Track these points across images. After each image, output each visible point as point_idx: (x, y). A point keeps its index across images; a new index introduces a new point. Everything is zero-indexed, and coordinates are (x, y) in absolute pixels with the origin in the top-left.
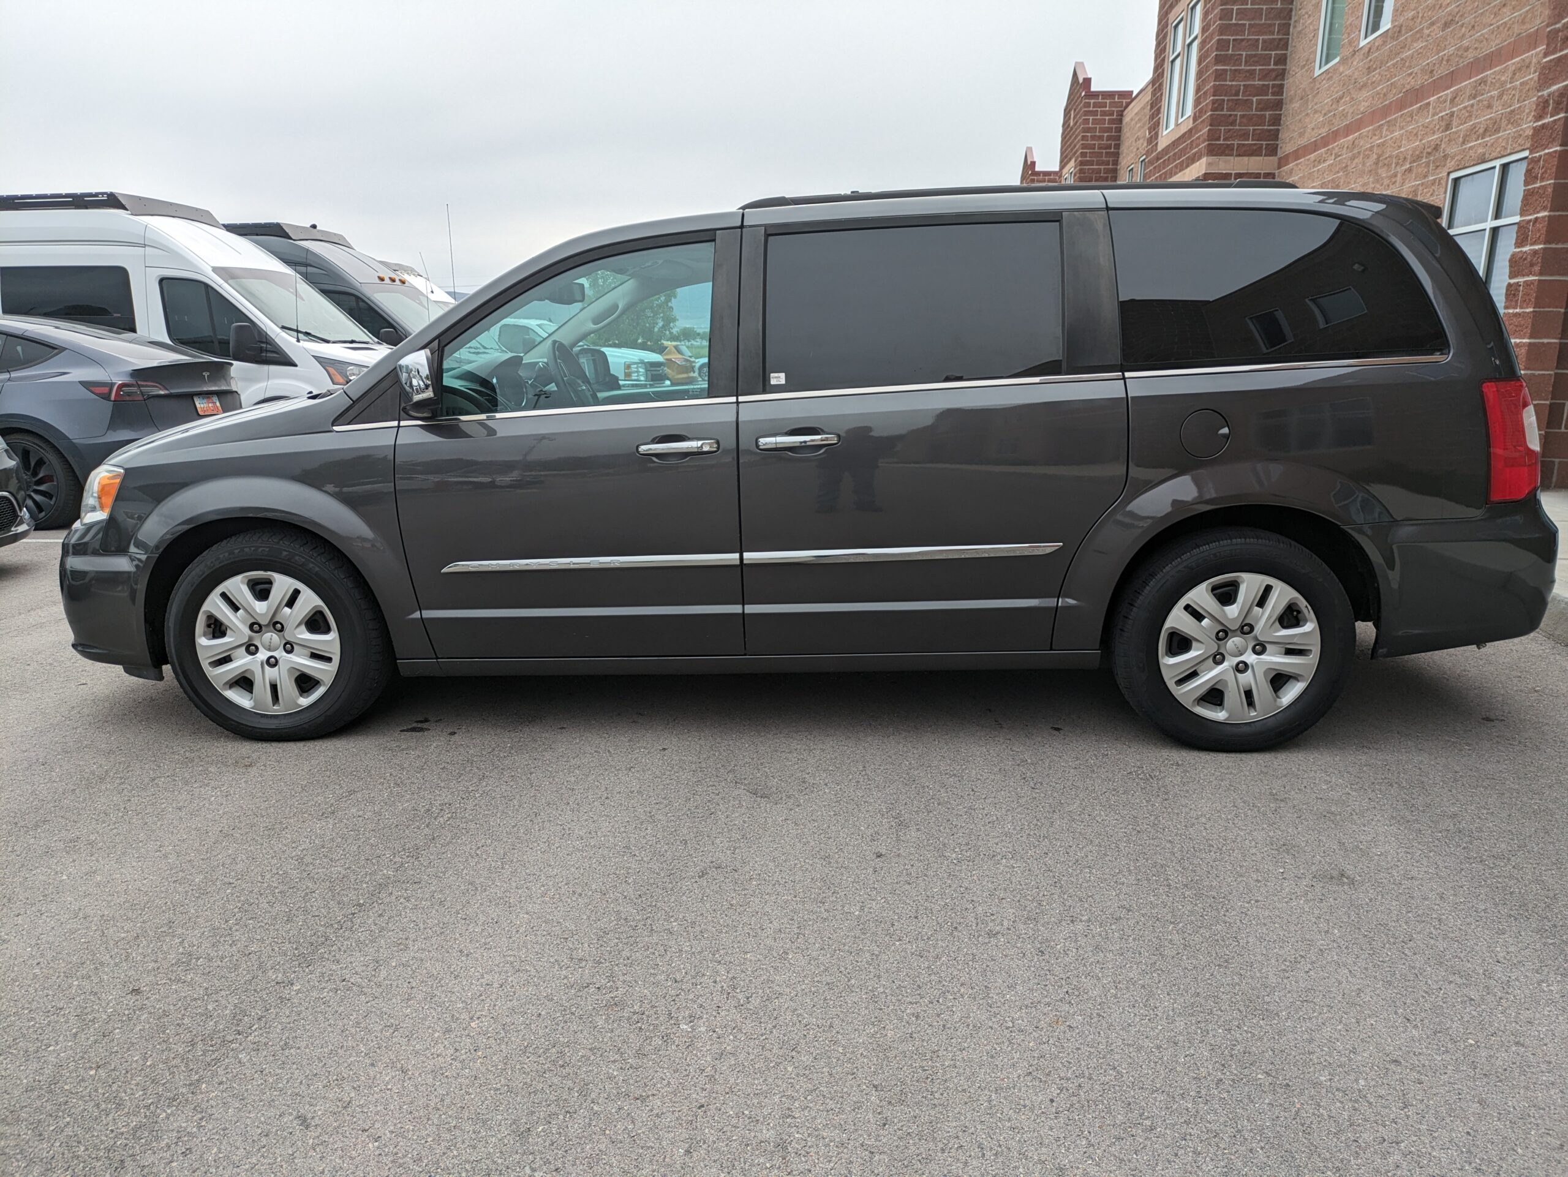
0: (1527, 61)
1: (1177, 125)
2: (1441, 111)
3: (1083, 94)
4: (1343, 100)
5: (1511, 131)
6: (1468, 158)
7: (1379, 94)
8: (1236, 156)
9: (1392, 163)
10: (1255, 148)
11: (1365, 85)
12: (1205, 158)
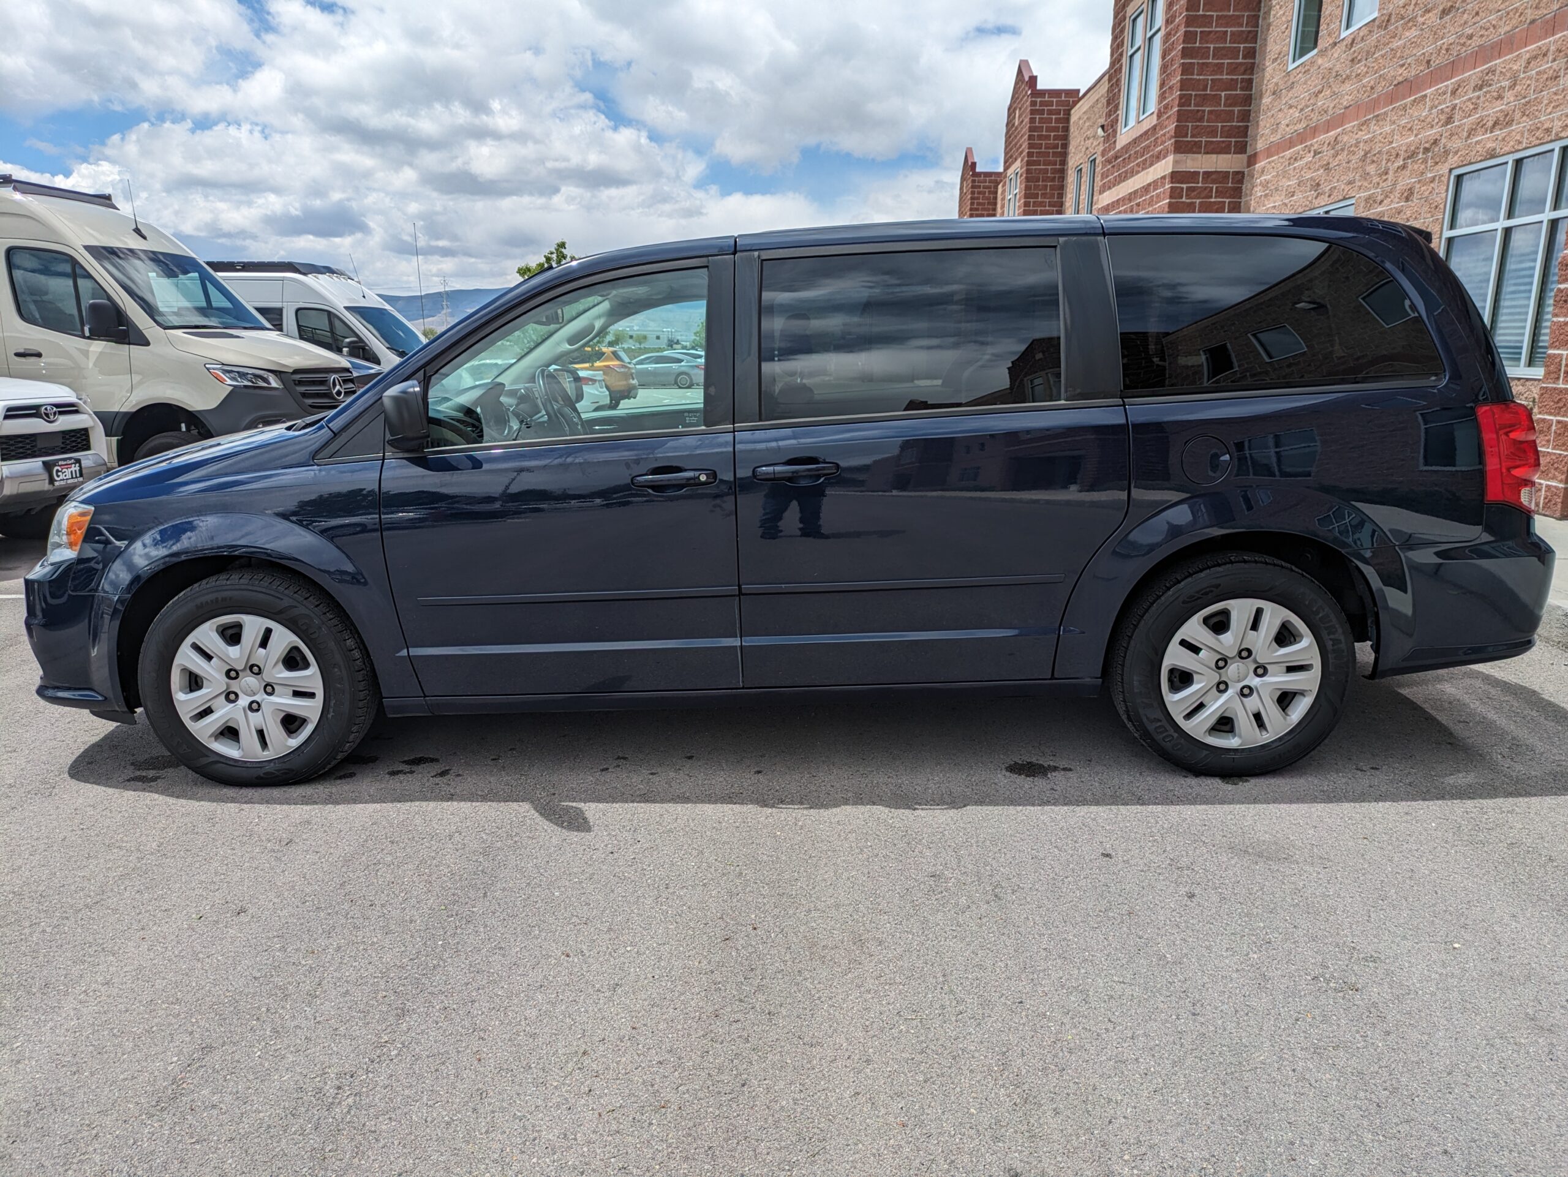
0: (1544, 49)
2: (1440, 104)
3: (1029, 92)
4: (1323, 94)
5: (1526, 123)
6: (1473, 153)
8: (1205, 153)
9: (1381, 161)
10: (1224, 145)
11: (1348, 77)
12: (1172, 156)
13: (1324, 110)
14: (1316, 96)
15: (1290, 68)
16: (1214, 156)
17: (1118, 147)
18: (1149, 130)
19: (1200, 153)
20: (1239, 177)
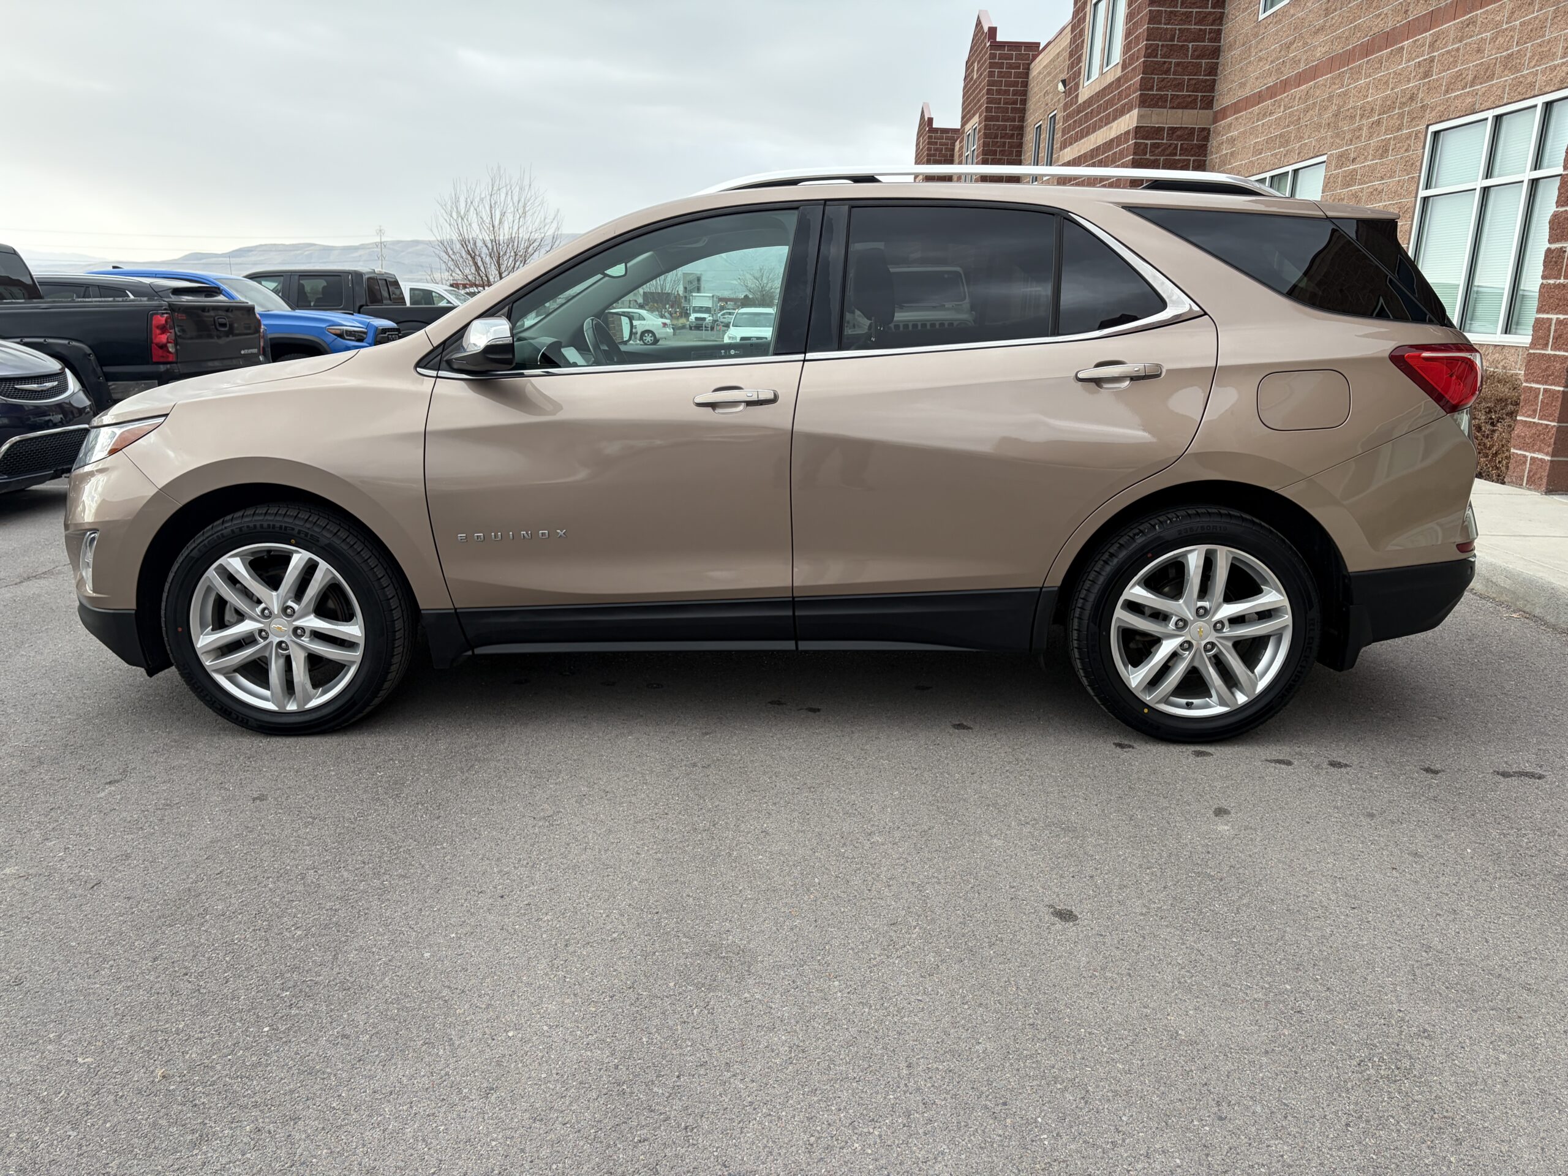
1: (1102, 74)
2: (1418, 57)
3: (988, 44)
4: (1295, 45)
5: (1509, 78)
6: (1452, 108)
7: (1340, 38)
8: (1173, 108)
9: (1355, 116)
10: (1190, 100)
11: (1322, 28)
12: (1137, 110)
13: (1296, 62)
14: (1289, 47)
15: (1261, 17)
16: (1180, 111)
17: (1080, 101)
18: (1113, 82)
19: (1165, 107)
20: (1205, 135)
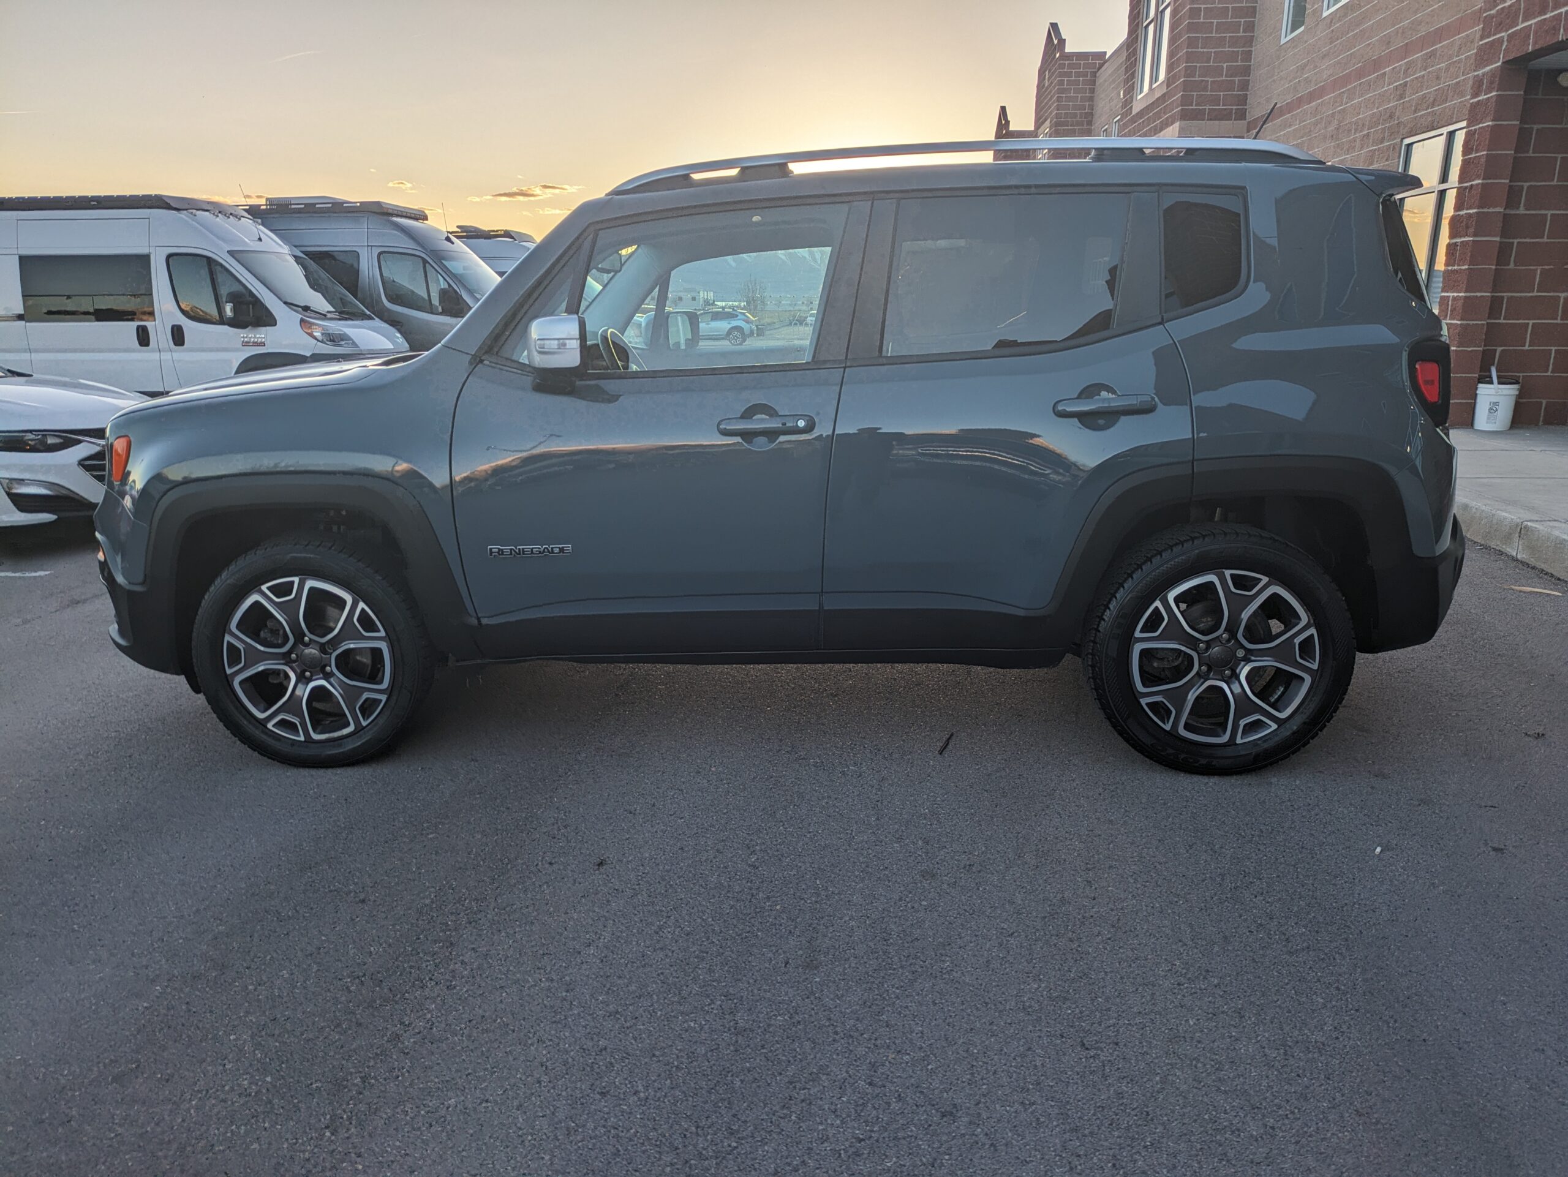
1: (1151, 90)
2: (1395, 82)
3: (1058, 55)
4: (1308, 68)
6: (1418, 126)
7: (1339, 63)
8: (1208, 120)
11: (1327, 54)
12: (1178, 123)
13: (1308, 81)
14: (1303, 69)
15: (1283, 41)
16: (1217, 122)
17: (1134, 112)
18: (1160, 97)
